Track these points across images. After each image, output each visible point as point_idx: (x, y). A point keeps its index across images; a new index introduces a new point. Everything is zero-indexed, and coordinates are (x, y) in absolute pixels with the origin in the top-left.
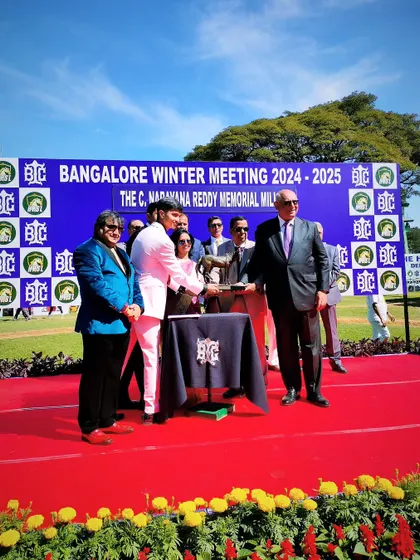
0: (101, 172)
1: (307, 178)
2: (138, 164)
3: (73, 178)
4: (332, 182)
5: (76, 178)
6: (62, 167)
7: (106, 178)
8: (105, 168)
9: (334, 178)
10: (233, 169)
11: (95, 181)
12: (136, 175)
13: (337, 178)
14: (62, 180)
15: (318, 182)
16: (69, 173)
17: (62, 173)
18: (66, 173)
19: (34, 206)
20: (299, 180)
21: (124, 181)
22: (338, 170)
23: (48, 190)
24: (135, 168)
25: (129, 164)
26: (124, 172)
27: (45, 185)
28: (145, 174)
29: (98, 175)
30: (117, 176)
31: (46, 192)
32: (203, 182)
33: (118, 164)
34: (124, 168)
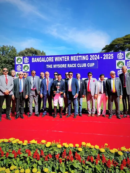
0: (42, 59)
1: (101, 58)
2: (51, 56)
3: (35, 61)
4: (110, 58)
5: (36, 61)
6: (33, 58)
7: (43, 61)
8: (43, 58)
9: (111, 57)
10: (78, 56)
11: (40, 61)
12: (51, 59)
13: (112, 57)
14: (33, 62)
15: (105, 59)
16: (34, 60)
17: (32, 60)
18: (33, 60)
19: (26, 69)
20: (99, 58)
21: (48, 61)
22: (113, 54)
23: (29, 64)
24: (51, 58)
25: (49, 56)
26: (47, 59)
27: (28, 63)
28: (53, 59)
29: (41, 60)
30: (46, 60)
31: (29, 65)
32: (69, 60)
33: (46, 57)
34: (47, 58)
